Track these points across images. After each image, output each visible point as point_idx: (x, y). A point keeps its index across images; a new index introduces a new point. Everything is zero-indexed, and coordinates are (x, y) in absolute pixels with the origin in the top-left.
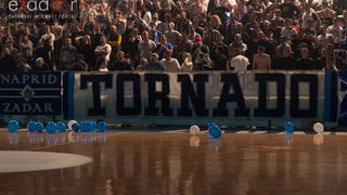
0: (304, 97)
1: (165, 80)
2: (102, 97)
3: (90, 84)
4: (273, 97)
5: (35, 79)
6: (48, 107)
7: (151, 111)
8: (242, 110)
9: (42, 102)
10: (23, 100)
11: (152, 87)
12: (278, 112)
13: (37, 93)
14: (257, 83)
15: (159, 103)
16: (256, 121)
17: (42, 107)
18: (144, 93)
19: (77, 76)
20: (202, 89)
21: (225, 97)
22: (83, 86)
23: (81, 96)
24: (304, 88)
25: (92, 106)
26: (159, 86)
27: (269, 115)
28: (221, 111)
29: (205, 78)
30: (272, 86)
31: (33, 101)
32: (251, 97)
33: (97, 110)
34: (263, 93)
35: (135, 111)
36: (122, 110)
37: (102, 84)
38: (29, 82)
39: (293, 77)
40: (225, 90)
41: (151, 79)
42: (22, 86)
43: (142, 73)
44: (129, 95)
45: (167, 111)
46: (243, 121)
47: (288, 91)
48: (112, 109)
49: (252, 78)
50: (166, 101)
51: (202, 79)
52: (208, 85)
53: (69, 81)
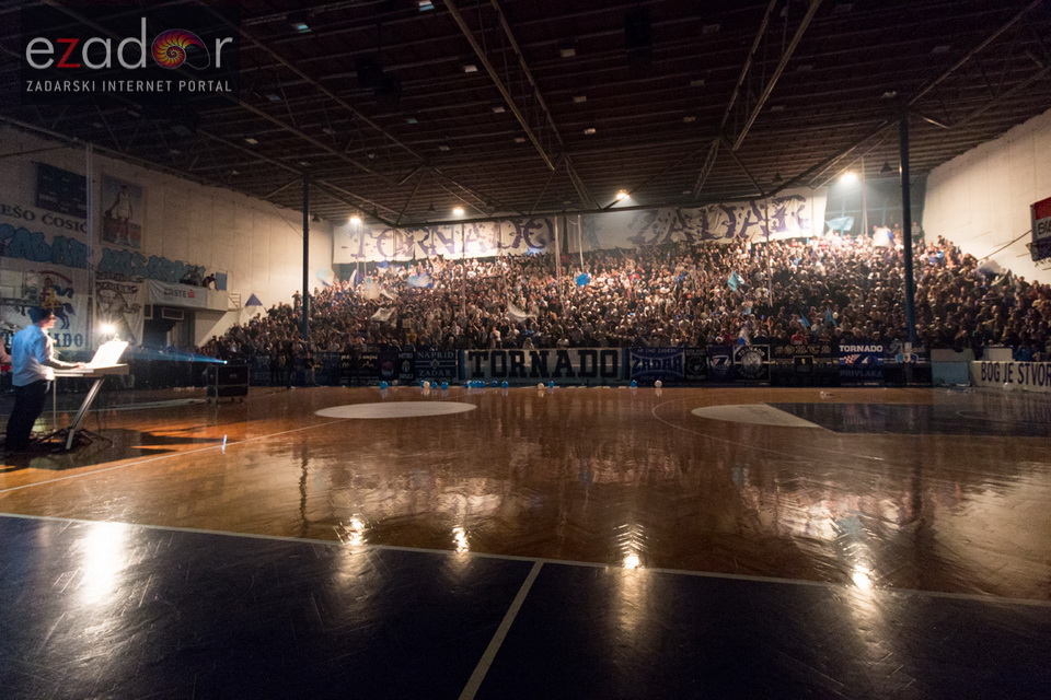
0: (609, 364)
1: (522, 355)
2: (482, 365)
3: (474, 358)
4: (589, 365)
5: (439, 355)
6: (448, 373)
7: (513, 374)
8: (571, 373)
9: (444, 370)
10: (432, 368)
11: (513, 359)
12: (593, 374)
13: (441, 364)
14: (579, 357)
15: (518, 369)
16: (578, 380)
17: (444, 373)
18: (509, 365)
19: (466, 352)
20: (545, 359)
21: (559, 365)
22: (470, 359)
23: (468, 365)
24: (609, 359)
25: (475, 370)
26: (518, 359)
27: (587, 377)
28: (557, 374)
29: (547, 353)
30: (589, 358)
31: (438, 369)
32: (576, 365)
33: (478, 374)
34: (583, 362)
35: (502, 375)
36: (495, 374)
37: (482, 358)
38: (436, 357)
39: (602, 352)
40: (560, 360)
41: (513, 354)
42: (431, 360)
43: (507, 351)
44: (499, 365)
45: (523, 373)
46: (571, 380)
47: (599, 361)
48: (488, 373)
49: (576, 353)
50: (523, 368)
51: (545, 354)
52: (549, 358)
53: (461, 355)
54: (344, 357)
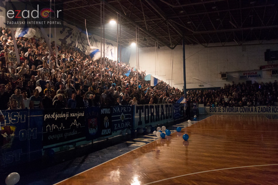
2: (141, 116)
8: (164, 117)
10: (121, 122)
11: (151, 111)
12: (168, 117)
13: (126, 117)
14: (166, 108)
18: (150, 114)
19: (135, 107)
22: (137, 112)
23: (136, 117)
25: (139, 121)
31: (125, 121)
36: (146, 121)
37: (141, 110)
38: (123, 111)
39: (169, 105)
42: (121, 114)
45: (154, 119)
48: (143, 121)
52: (159, 109)
54: (47, 116)
